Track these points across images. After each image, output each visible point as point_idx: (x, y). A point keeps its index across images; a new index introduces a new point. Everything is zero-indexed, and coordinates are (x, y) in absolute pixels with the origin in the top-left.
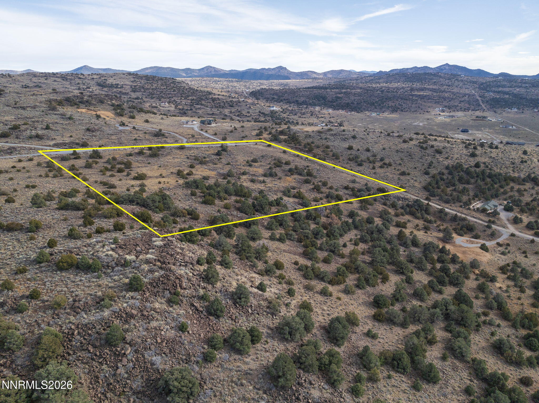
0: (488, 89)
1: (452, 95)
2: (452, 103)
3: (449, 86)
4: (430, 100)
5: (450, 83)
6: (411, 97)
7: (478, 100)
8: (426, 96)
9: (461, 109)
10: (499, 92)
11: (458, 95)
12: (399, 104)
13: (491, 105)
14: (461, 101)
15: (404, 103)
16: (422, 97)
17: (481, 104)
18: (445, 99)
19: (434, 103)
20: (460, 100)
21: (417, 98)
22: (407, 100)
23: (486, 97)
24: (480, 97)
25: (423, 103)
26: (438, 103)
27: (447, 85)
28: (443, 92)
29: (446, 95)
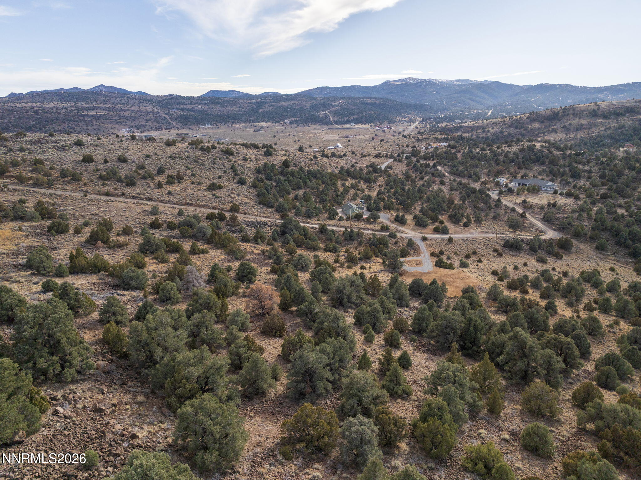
0: (169, 107)
1: (133, 114)
2: (137, 122)
3: (123, 104)
4: (108, 121)
5: (123, 101)
6: (82, 118)
7: (165, 118)
8: (101, 116)
9: (151, 128)
10: (183, 109)
11: (140, 114)
12: (69, 126)
13: (181, 122)
14: (146, 120)
15: (76, 126)
16: (98, 118)
17: (171, 122)
18: (127, 118)
19: (115, 123)
20: (145, 118)
21: (90, 119)
22: (77, 121)
23: (173, 114)
24: (166, 114)
25: (101, 124)
26: (121, 123)
27: (120, 104)
28: (120, 111)
29: (126, 114)
